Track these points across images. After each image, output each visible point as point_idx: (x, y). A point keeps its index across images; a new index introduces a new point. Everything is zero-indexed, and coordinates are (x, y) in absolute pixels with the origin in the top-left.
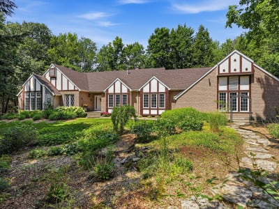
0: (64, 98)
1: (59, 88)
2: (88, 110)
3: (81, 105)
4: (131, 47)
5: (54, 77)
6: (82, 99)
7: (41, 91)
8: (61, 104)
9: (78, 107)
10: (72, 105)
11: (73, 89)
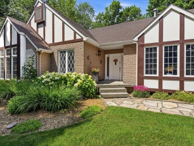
0: (57, 58)
1: (49, 40)
2: (101, 81)
3: (88, 71)
4: (128, 10)
5: (42, 23)
6: (88, 58)
7: (18, 45)
8: (52, 67)
9: (83, 75)
10: (71, 69)
11: (72, 38)
